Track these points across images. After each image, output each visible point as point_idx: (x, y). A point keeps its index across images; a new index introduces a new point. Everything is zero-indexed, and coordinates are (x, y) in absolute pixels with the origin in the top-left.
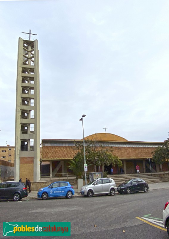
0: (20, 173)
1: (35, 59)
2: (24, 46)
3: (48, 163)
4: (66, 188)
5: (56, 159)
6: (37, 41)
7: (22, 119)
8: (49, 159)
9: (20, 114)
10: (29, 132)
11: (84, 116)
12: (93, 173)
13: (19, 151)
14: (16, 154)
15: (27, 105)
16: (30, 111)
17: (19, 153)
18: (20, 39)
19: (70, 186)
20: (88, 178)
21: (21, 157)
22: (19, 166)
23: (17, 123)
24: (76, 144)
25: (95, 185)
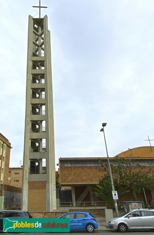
0: (28, 201)
1: (45, 46)
2: (34, 28)
3: (69, 188)
4: (85, 220)
5: (78, 183)
6: (47, 18)
7: (32, 133)
8: (70, 183)
9: (30, 126)
10: (41, 150)
11: (104, 125)
12: (128, 203)
13: (27, 174)
14: (24, 178)
15: (38, 113)
16: (41, 121)
17: (27, 177)
18: (30, 17)
19: (90, 217)
20: (120, 209)
21: (30, 182)
22: (27, 192)
23: (26, 138)
24: (102, 163)
25: (129, 217)
